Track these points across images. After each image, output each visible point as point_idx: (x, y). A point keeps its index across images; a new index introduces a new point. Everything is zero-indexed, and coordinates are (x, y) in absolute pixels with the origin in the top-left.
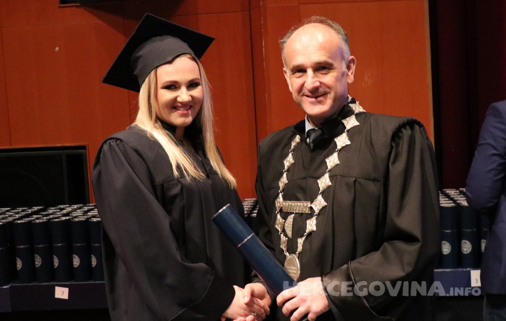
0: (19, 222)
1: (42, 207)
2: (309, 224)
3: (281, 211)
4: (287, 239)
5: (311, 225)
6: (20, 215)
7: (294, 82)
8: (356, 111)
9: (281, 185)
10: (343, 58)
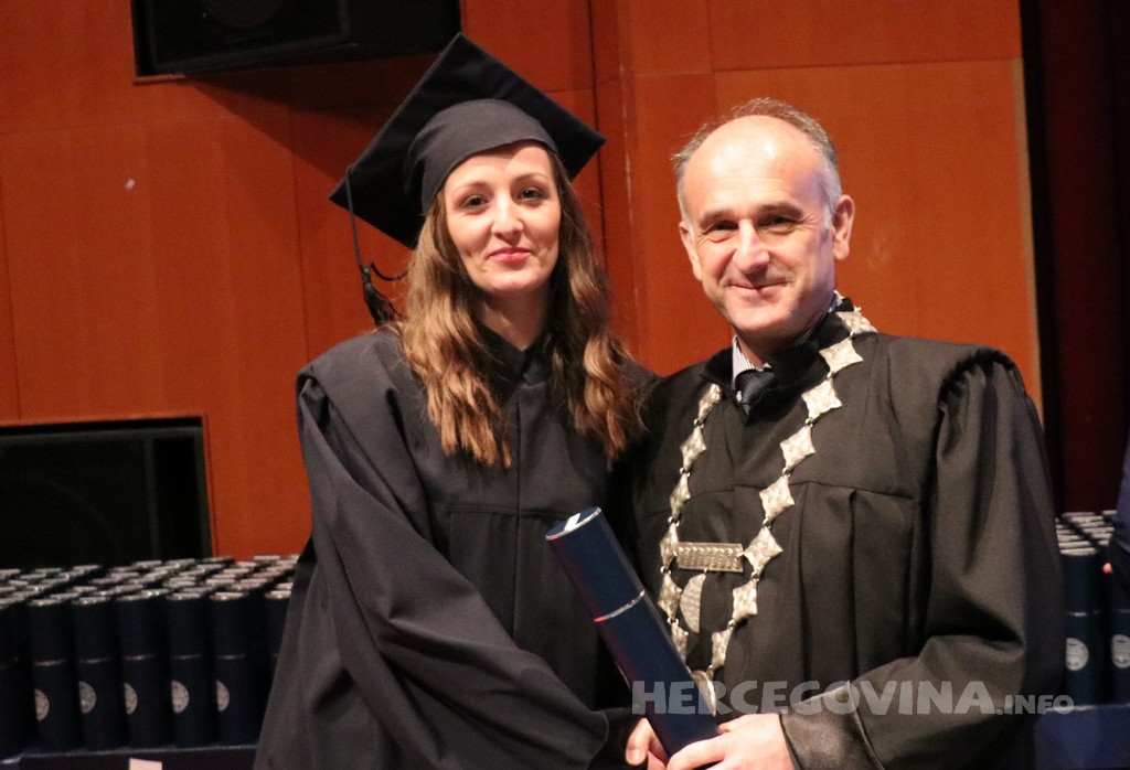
0: (41, 603)
1: (95, 567)
2: (741, 599)
3: (673, 565)
5: (745, 602)
7: (704, 254)
8: (855, 330)
9: (675, 504)
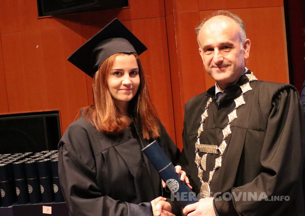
3: (198, 151)
4: (203, 171)
6: (17, 159)
8: (251, 80)
9: (199, 132)
10: (241, 40)
